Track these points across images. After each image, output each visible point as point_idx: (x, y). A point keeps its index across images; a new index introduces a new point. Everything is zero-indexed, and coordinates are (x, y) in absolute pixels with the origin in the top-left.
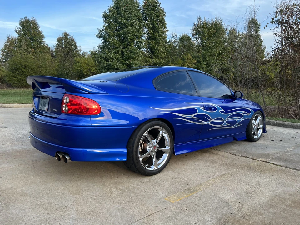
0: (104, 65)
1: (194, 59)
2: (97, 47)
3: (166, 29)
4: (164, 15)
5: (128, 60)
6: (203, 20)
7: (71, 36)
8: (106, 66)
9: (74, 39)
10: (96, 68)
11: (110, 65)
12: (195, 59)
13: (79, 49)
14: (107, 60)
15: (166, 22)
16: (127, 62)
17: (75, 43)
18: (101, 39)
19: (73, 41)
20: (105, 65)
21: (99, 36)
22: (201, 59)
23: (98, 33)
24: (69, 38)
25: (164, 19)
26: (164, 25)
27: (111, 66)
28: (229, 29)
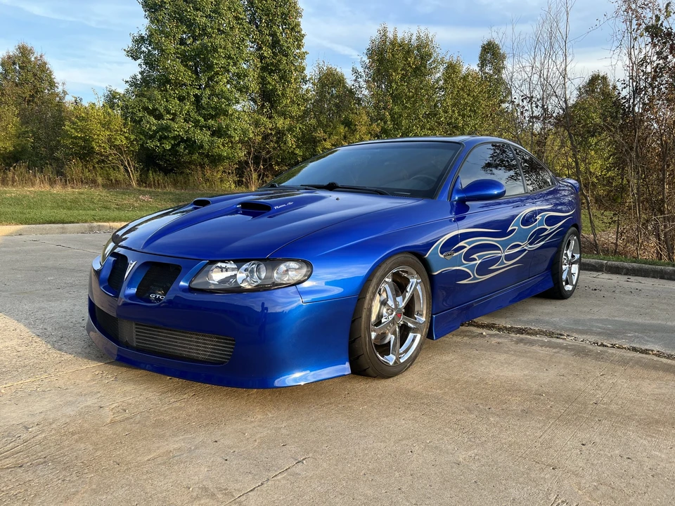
0: (150, 129)
1: (374, 125)
2: (127, 82)
3: (303, 50)
4: (299, 14)
5: (213, 117)
6: (390, 35)
7: (39, 54)
8: (155, 132)
9: (45, 64)
10: (127, 135)
11: (167, 128)
12: (378, 125)
13: (60, 89)
14: (159, 117)
15: (303, 32)
16: (211, 122)
17: (50, 74)
18: (139, 61)
19: (43, 67)
20: (154, 128)
21: (134, 55)
22: (390, 125)
23: (130, 46)
24: (33, 59)
25: (298, 25)
26: (299, 39)
27: (170, 132)
28: (447, 59)
